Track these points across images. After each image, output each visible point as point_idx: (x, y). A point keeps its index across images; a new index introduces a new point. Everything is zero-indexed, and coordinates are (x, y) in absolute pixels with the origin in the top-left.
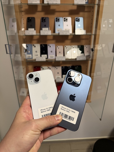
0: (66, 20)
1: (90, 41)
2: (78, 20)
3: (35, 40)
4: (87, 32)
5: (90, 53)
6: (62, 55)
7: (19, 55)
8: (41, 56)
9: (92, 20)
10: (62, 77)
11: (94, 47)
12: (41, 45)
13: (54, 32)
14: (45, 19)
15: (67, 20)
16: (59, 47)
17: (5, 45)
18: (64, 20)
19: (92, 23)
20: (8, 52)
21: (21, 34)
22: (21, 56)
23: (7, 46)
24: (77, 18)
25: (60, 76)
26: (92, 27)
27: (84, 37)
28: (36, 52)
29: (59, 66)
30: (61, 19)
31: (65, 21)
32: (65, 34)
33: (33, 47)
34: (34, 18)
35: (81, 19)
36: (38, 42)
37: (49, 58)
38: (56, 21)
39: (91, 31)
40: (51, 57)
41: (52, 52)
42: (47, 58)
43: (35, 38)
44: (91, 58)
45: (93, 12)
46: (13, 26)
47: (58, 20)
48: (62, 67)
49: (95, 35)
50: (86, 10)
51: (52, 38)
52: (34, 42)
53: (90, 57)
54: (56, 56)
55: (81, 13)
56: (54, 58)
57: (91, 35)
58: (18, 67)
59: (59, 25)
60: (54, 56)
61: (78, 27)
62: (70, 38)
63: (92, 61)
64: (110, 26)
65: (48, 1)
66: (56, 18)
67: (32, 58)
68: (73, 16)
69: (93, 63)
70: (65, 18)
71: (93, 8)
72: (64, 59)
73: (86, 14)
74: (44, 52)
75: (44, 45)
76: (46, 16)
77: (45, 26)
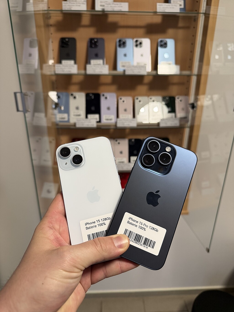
0: (138, 44)
1: (188, 89)
2: (165, 45)
3: (75, 84)
4: (182, 69)
5: (187, 112)
6: (131, 116)
7: (42, 115)
8: (87, 117)
9: (193, 44)
10: (129, 161)
11: (196, 99)
12: (87, 96)
13: (115, 67)
14: (96, 42)
15: (141, 43)
16: (123, 98)
17: (15, 94)
18: (135, 44)
19: (192, 52)
20: (21, 108)
21: (47, 71)
22: (46, 115)
23: (19, 96)
24: (161, 41)
25: (125, 159)
26: (191, 59)
27: (175, 80)
28: (77, 108)
29: (123, 137)
30: (130, 42)
31: (137, 46)
32: (136, 72)
33: (71, 99)
34: (73, 40)
35: (171, 43)
36: (81, 90)
37: (104, 121)
38: (120, 46)
39: (190, 68)
40: (107, 120)
41: (108, 108)
42: (100, 121)
43: (75, 80)
44: (189, 124)
45: (195, 28)
46: (30, 55)
47: (122, 44)
48: (130, 141)
49: (199, 76)
50: (181, 24)
51: (109, 80)
52: (73, 87)
53: (187, 121)
54: (118, 116)
55: (171, 31)
56: (113, 121)
57: (189, 77)
58: (40, 139)
59: (125, 55)
60: (113, 117)
61: (164, 59)
62: (146, 80)
63: (192, 128)
64: (229, 57)
65: (103, 6)
66: (120, 41)
67: (68, 121)
68: (154, 37)
69: (195, 134)
70: (137, 41)
71: (195, 20)
72: (133, 124)
73: (181, 33)
74: (93, 108)
75: (93, 94)
76: (99, 36)
77: (97, 56)
